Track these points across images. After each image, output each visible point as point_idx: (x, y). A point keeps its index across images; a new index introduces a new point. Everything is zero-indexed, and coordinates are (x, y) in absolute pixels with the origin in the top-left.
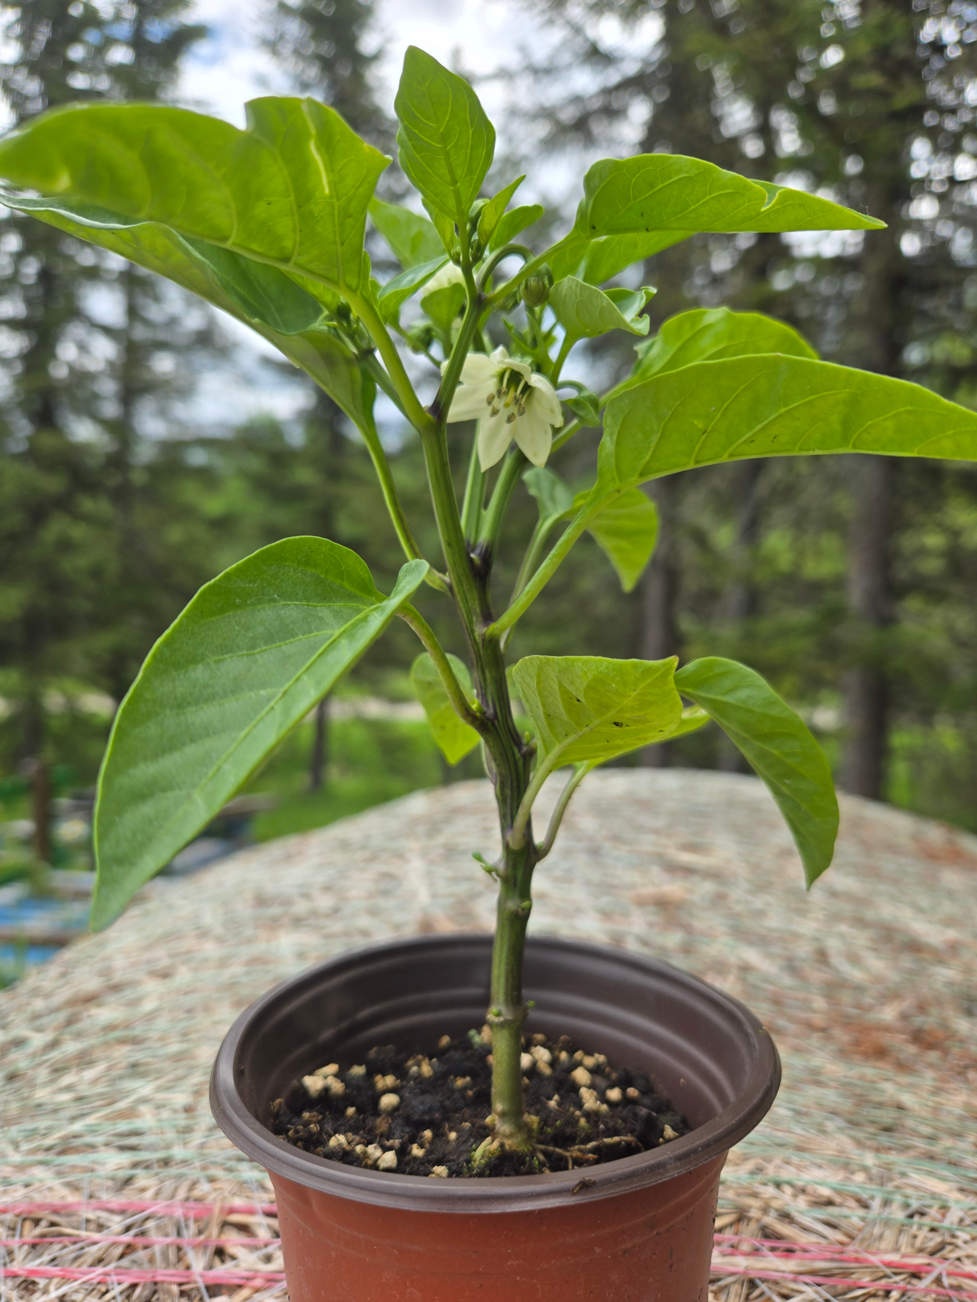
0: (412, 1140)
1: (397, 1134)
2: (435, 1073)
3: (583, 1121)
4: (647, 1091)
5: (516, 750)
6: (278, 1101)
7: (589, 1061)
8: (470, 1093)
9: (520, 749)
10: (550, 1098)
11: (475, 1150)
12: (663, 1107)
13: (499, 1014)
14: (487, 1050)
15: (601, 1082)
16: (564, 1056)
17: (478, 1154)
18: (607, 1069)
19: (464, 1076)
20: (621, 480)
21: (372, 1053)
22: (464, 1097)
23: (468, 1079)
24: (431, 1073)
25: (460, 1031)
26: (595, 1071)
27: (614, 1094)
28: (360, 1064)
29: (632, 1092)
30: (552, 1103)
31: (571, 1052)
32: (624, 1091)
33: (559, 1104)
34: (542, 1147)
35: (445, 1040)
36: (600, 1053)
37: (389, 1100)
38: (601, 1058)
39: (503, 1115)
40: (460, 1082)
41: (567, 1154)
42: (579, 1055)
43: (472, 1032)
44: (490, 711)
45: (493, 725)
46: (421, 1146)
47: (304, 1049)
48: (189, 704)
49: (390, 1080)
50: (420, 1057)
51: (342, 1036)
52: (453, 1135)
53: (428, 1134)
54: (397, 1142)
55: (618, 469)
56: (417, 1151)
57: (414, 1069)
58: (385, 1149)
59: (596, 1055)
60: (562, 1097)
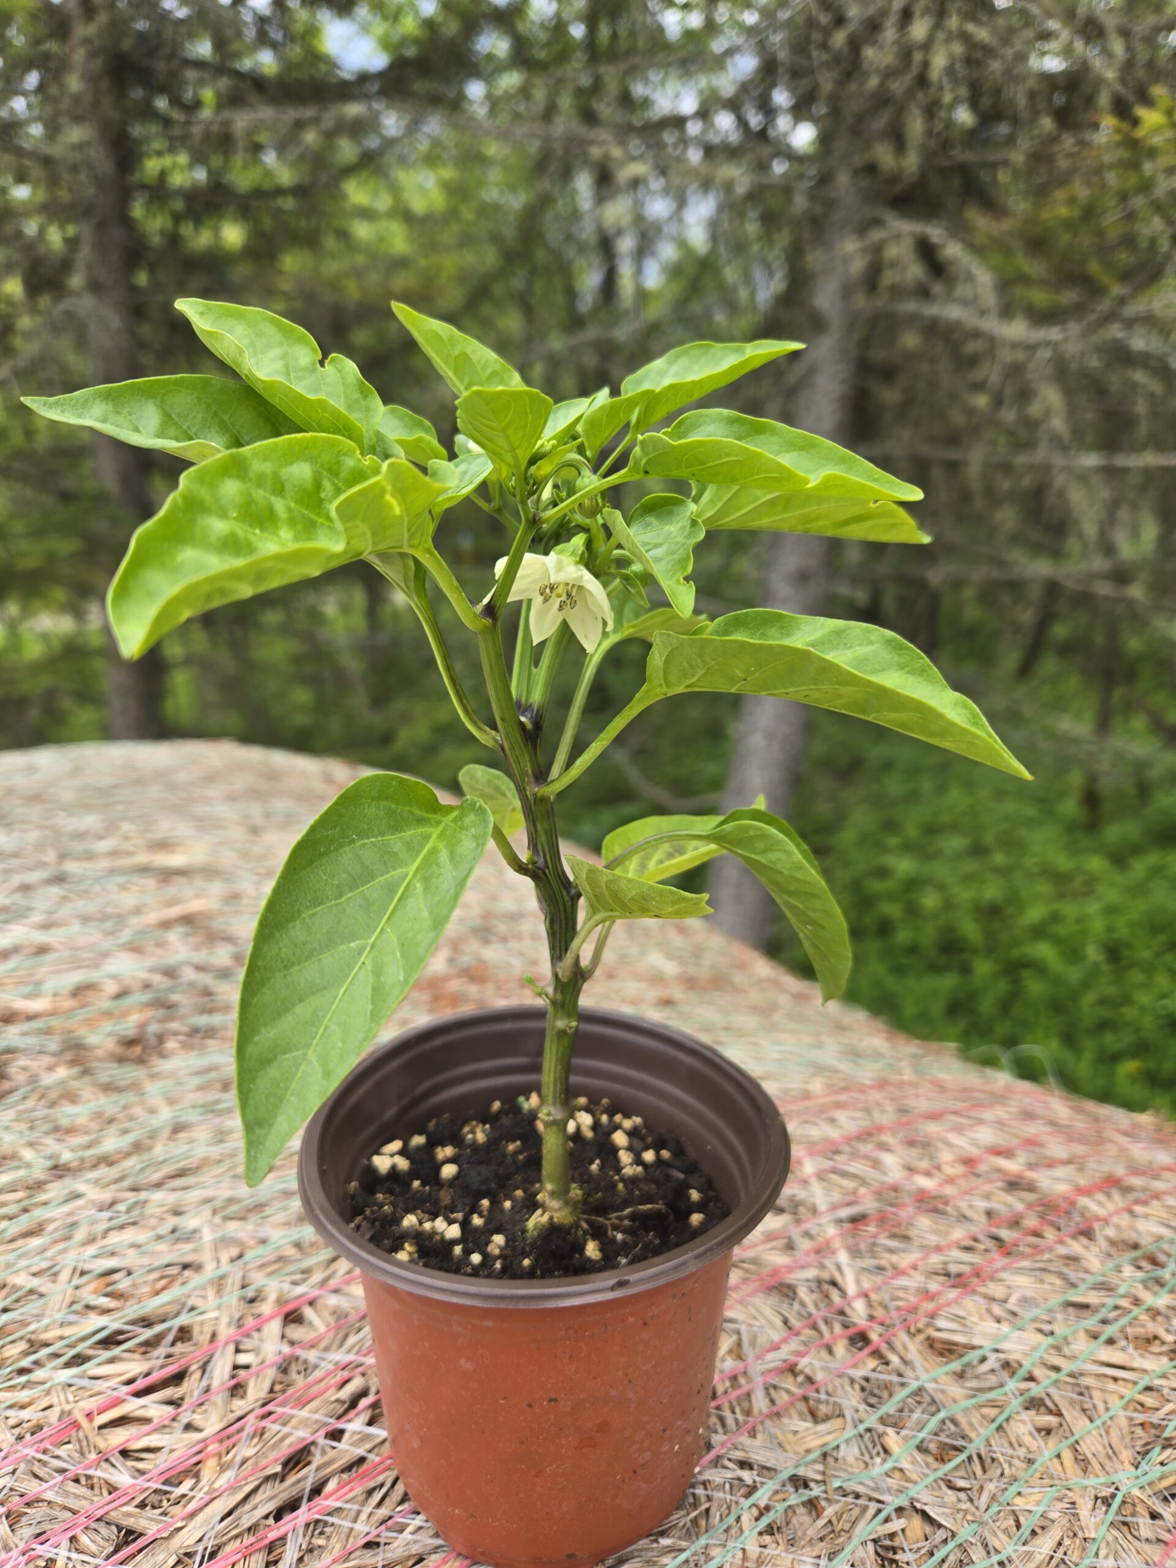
0: (472, 1212)
1: (459, 1207)
2: (488, 1139)
3: (620, 1186)
4: (678, 1152)
5: (565, 893)
6: (354, 1184)
7: (628, 1124)
8: (521, 1157)
9: (568, 893)
10: (592, 1162)
11: (527, 1220)
12: (691, 1169)
13: (549, 1114)
14: (533, 1116)
15: (637, 1144)
16: (604, 1118)
17: (531, 1224)
18: (644, 1131)
19: (514, 1141)
20: (668, 687)
21: (432, 1125)
22: (515, 1161)
23: (518, 1143)
24: (485, 1139)
25: (510, 1095)
26: (632, 1133)
27: (649, 1156)
28: (420, 1134)
29: (665, 1154)
30: (594, 1167)
31: (611, 1116)
32: (657, 1152)
33: (602, 1168)
34: (585, 1216)
35: (496, 1105)
36: (637, 1116)
37: (449, 1171)
38: (638, 1120)
39: (552, 1194)
40: (511, 1147)
41: (607, 1222)
42: (618, 1118)
43: (521, 1099)
44: (541, 862)
45: (544, 873)
46: (481, 1215)
47: (372, 1129)
48: (293, 964)
49: (448, 1151)
50: (474, 1123)
51: (403, 1112)
52: (508, 1204)
53: (485, 1203)
54: (459, 1216)
55: (665, 678)
56: (477, 1221)
57: (470, 1136)
58: (451, 1222)
59: (634, 1118)
60: (602, 1162)
